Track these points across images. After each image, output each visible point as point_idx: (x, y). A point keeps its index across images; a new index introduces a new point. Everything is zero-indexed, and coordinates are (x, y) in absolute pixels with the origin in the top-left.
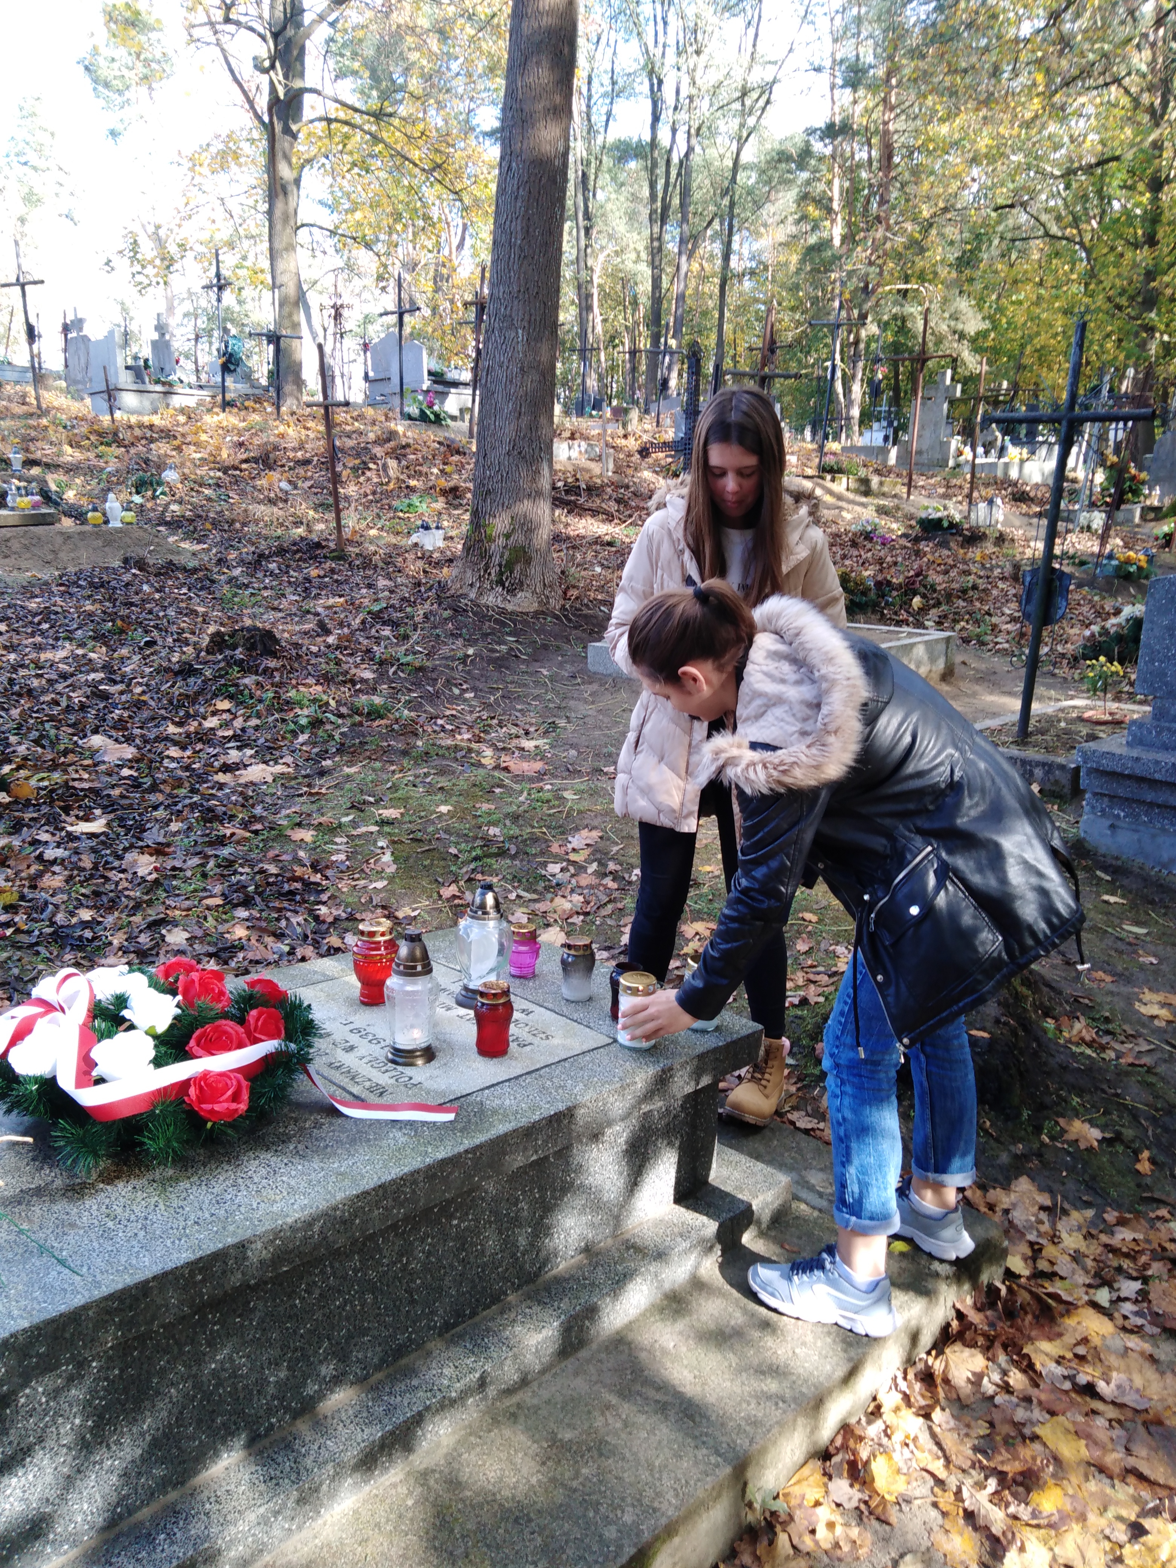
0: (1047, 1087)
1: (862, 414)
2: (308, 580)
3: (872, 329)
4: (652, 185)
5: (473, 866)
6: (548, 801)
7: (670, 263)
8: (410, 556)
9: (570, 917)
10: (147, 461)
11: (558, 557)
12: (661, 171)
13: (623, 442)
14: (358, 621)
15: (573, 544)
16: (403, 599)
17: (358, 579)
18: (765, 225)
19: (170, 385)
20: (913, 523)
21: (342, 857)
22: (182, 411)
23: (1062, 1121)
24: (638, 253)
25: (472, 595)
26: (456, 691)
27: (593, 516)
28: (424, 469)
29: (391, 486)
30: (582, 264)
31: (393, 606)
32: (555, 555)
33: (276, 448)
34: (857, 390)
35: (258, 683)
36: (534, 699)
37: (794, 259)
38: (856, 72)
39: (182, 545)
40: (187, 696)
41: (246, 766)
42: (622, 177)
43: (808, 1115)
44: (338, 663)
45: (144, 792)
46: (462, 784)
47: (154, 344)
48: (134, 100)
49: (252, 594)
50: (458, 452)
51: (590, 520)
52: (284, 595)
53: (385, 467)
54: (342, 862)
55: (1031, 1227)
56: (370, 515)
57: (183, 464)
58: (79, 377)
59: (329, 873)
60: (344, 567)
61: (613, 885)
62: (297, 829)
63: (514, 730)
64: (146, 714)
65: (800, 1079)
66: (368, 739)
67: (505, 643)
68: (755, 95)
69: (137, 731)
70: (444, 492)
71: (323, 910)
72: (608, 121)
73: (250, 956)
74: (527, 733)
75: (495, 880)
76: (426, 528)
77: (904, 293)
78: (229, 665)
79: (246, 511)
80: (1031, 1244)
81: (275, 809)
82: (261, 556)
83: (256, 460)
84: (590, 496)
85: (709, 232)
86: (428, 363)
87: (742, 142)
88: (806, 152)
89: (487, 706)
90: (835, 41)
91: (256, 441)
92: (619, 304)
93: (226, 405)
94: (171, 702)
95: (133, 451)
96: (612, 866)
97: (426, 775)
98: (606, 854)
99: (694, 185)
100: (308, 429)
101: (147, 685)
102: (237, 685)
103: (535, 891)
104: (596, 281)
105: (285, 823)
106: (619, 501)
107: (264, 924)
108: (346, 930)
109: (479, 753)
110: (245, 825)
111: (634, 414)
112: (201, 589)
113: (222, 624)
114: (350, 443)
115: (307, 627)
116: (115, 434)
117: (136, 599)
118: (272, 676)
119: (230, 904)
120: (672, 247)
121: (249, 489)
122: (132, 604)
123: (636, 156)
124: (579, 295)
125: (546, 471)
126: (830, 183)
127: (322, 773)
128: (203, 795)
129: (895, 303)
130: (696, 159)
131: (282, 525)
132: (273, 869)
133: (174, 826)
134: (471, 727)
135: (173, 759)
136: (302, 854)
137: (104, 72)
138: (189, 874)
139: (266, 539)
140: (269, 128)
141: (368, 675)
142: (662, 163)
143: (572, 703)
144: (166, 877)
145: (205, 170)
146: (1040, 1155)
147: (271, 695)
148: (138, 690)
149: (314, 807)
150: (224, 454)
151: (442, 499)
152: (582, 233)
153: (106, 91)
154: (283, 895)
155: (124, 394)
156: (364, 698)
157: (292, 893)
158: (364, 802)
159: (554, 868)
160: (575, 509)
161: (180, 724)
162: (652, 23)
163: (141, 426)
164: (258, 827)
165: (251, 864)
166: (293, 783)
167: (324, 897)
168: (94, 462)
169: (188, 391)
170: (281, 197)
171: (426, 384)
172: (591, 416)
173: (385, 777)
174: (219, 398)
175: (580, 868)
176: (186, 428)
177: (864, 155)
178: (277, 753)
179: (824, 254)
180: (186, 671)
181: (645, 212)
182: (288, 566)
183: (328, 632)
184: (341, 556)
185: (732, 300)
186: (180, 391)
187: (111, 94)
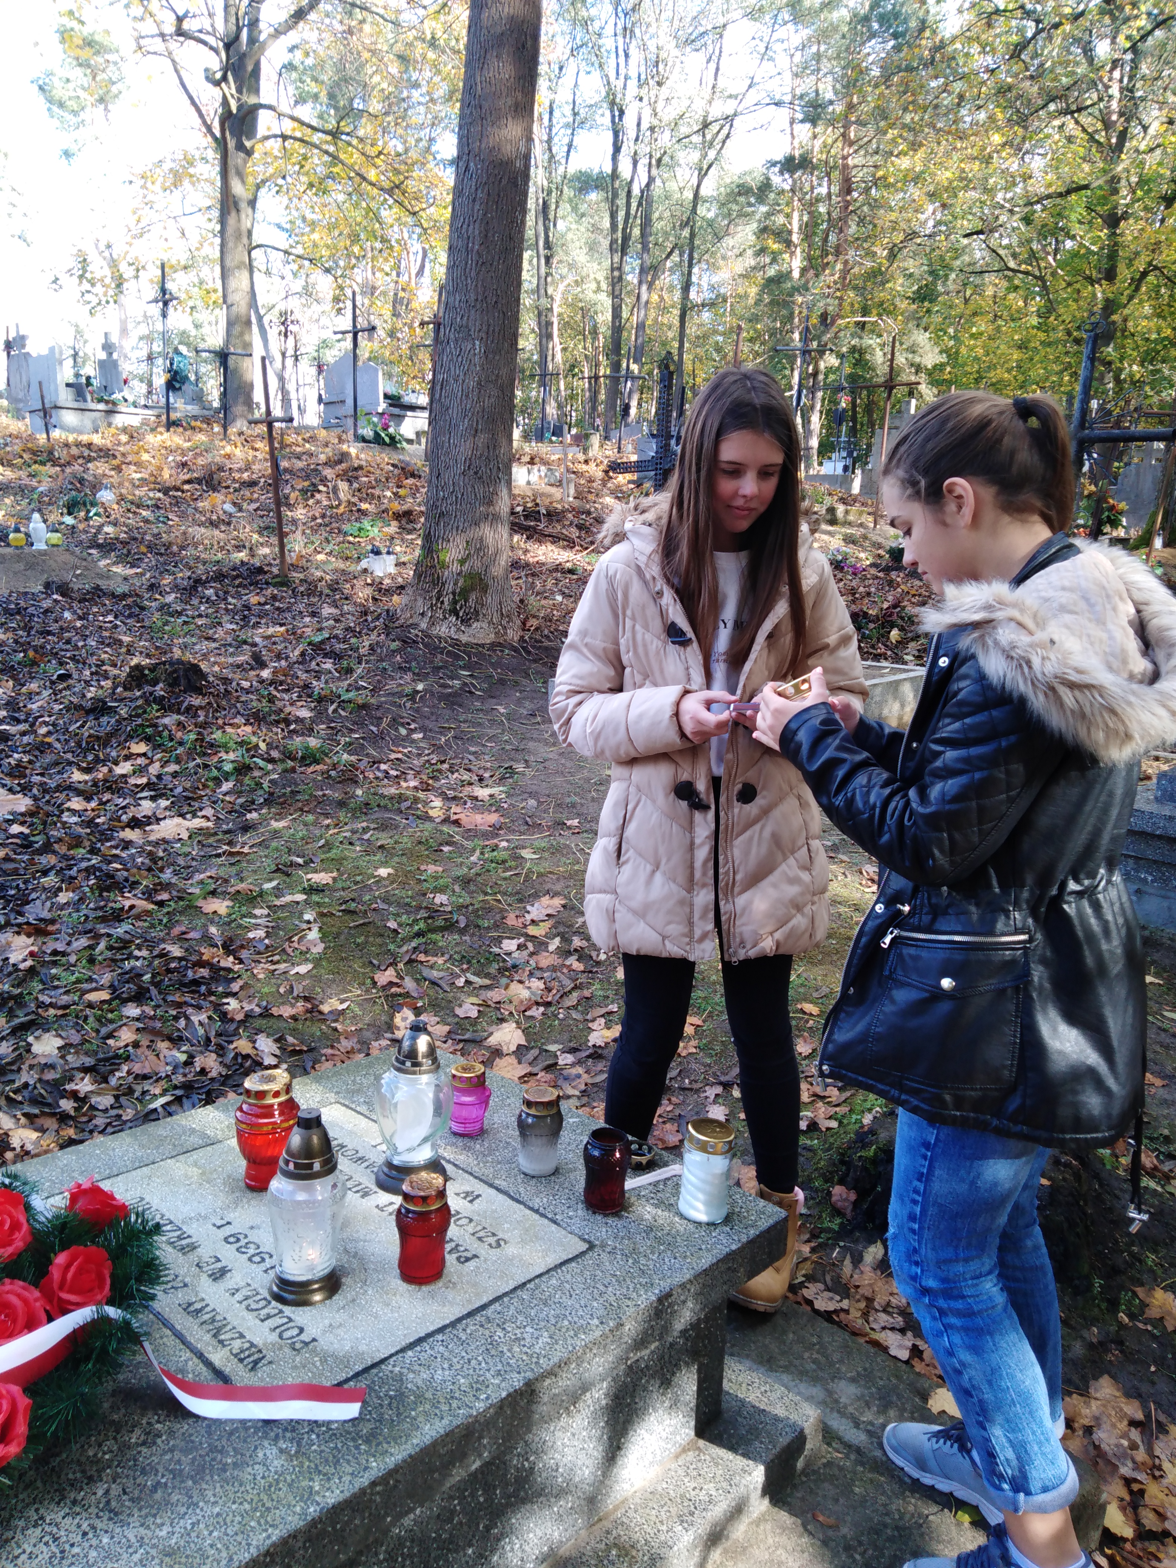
0: (1117, 1241)
1: (821, 445)
2: (247, 607)
3: (831, 360)
4: (613, 216)
5: (414, 944)
6: (504, 862)
7: (629, 293)
8: (358, 583)
9: (529, 1008)
10: (81, 481)
11: (517, 585)
12: (621, 202)
13: (584, 467)
14: (297, 653)
15: (533, 571)
16: (348, 629)
17: (301, 607)
18: (724, 258)
19: (114, 403)
20: (881, 552)
21: (260, 933)
22: (124, 430)
23: (1140, 1291)
24: (598, 283)
25: (424, 625)
26: (403, 732)
27: (553, 543)
28: (377, 492)
29: (342, 509)
30: (542, 292)
31: (336, 637)
32: (513, 583)
33: (221, 469)
34: (816, 421)
35: (179, 724)
36: (490, 740)
37: (753, 291)
38: (815, 107)
39: (114, 569)
40: (98, 738)
41: (158, 820)
42: (583, 208)
43: (828, 1289)
44: (271, 700)
45: (33, 853)
46: (406, 842)
47: (102, 364)
48: (88, 121)
49: (185, 623)
50: (413, 475)
51: (550, 547)
52: (220, 624)
53: (335, 490)
54: (261, 940)
55: (1125, 1456)
56: (317, 540)
57: (120, 484)
58: (21, 395)
59: (244, 954)
60: (286, 593)
61: (578, 966)
62: (210, 899)
63: (466, 777)
64: (48, 758)
65: (814, 1236)
66: (301, 787)
67: (458, 677)
68: (715, 128)
69: (37, 779)
70: (397, 516)
71: (233, 1004)
72: (569, 151)
73: (137, 1068)
74: (481, 779)
75: (440, 961)
76: (377, 552)
77: (862, 326)
78: (148, 702)
79: (184, 533)
80: (1128, 1482)
81: (186, 872)
82: (198, 581)
83: (199, 481)
84: (550, 521)
85: (669, 264)
86: (383, 386)
87: (703, 174)
88: (766, 186)
89: (437, 748)
90: (796, 75)
91: (200, 461)
92: (580, 333)
93: (171, 424)
94: (79, 744)
95: (68, 470)
96: (577, 942)
97: (365, 830)
98: (571, 926)
99: (656, 215)
100: (256, 450)
101: (54, 725)
102: (155, 726)
103: (487, 976)
104: (556, 310)
105: (197, 891)
106: (580, 527)
107: (158, 1025)
108: (259, 1031)
109: (426, 803)
110: (149, 894)
111: (595, 440)
112: (130, 616)
113: (148, 656)
114: (300, 464)
115: (241, 659)
116: (51, 453)
117: (54, 627)
118: (196, 715)
119: (119, 999)
120: (632, 278)
121: (190, 511)
122: (49, 633)
123: (597, 187)
124: (539, 323)
125: (504, 493)
126: (788, 216)
127: (246, 828)
128: (103, 856)
129: (853, 336)
130: (657, 188)
131: (222, 548)
132: (176, 951)
133: (63, 898)
134: (419, 773)
135: (74, 812)
136: (213, 930)
137: (59, 92)
138: (73, 959)
139: (204, 563)
140: (221, 144)
141: (304, 713)
142: (623, 195)
143: (531, 745)
144: (44, 964)
145: (157, 187)
146: (1120, 1343)
147: (193, 736)
148: (43, 730)
149: (233, 870)
150: (166, 474)
151: (394, 523)
152: (543, 261)
153: (61, 112)
154: (184, 985)
155: (64, 412)
156: (298, 740)
157: (196, 982)
158: (292, 864)
159: (510, 945)
160: (534, 534)
161: (87, 770)
162: (613, 55)
163: (78, 444)
164: (165, 896)
165: (149, 943)
166: (211, 840)
167: (235, 987)
168: (26, 481)
169: (132, 410)
170: (233, 214)
171: (382, 406)
172: (551, 442)
173: (317, 832)
174: (164, 417)
175: (541, 945)
176: (128, 447)
177: (824, 190)
178: (196, 805)
179: (783, 285)
180: (99, 709)
181: (605, 243)
182: (226, 593)
183: (263, 665)
184: (283, 582)
185: (691, 330)
186: (123, 409)
187: (66, 114)
